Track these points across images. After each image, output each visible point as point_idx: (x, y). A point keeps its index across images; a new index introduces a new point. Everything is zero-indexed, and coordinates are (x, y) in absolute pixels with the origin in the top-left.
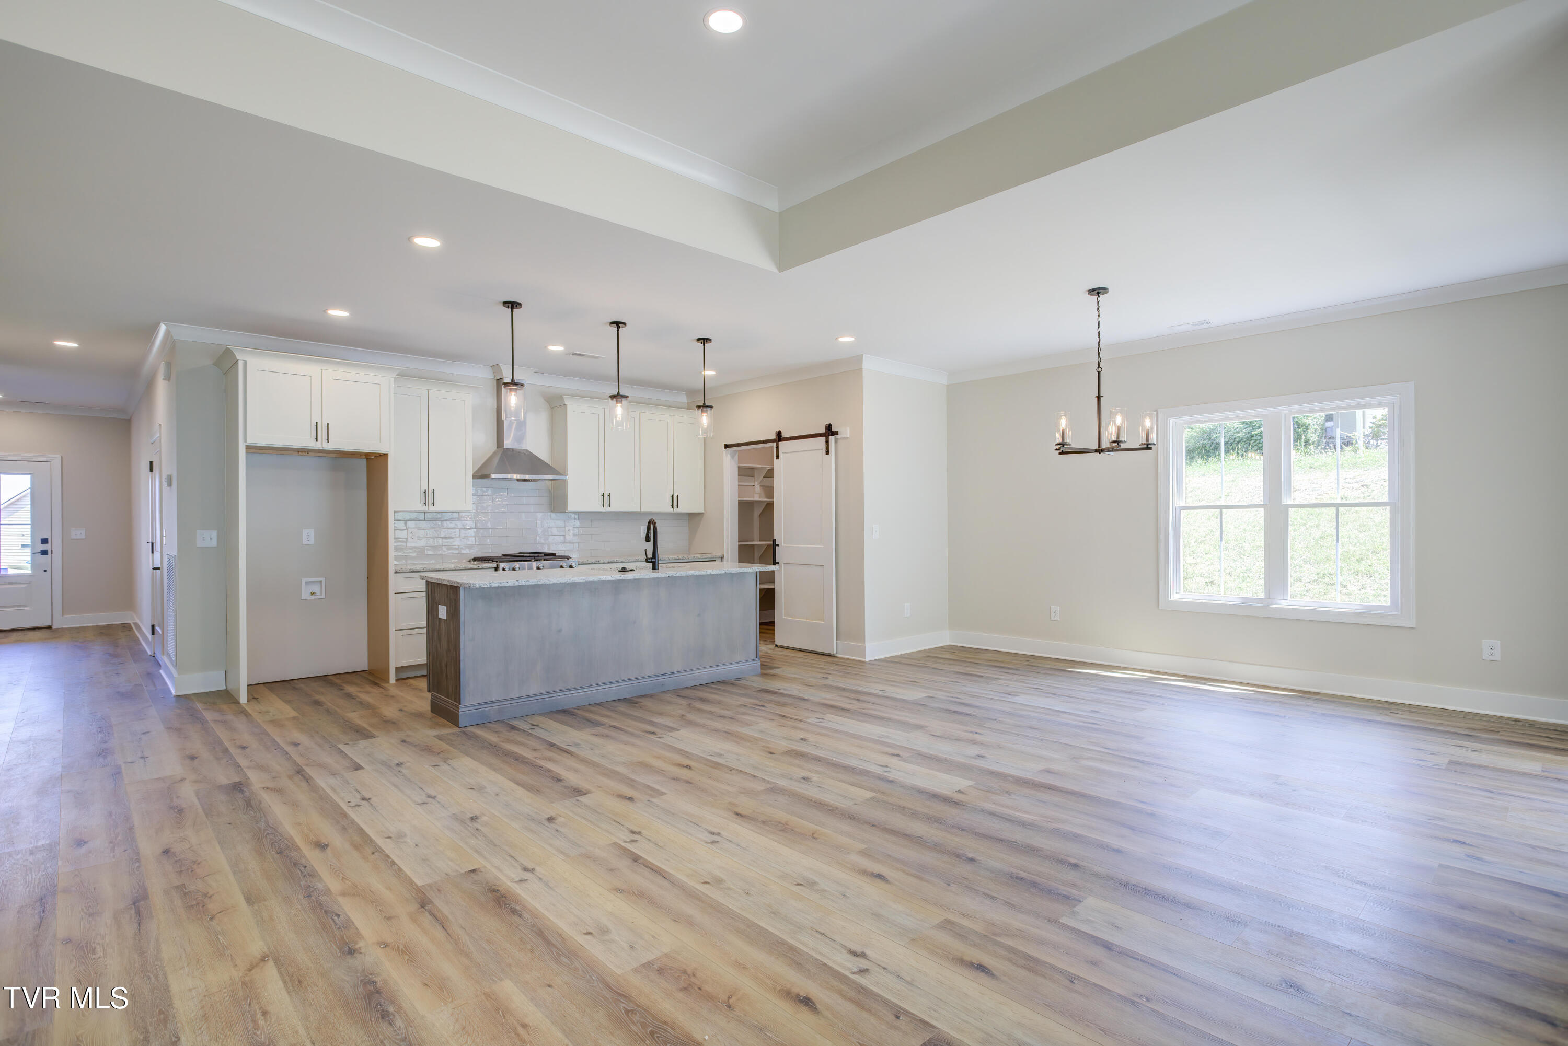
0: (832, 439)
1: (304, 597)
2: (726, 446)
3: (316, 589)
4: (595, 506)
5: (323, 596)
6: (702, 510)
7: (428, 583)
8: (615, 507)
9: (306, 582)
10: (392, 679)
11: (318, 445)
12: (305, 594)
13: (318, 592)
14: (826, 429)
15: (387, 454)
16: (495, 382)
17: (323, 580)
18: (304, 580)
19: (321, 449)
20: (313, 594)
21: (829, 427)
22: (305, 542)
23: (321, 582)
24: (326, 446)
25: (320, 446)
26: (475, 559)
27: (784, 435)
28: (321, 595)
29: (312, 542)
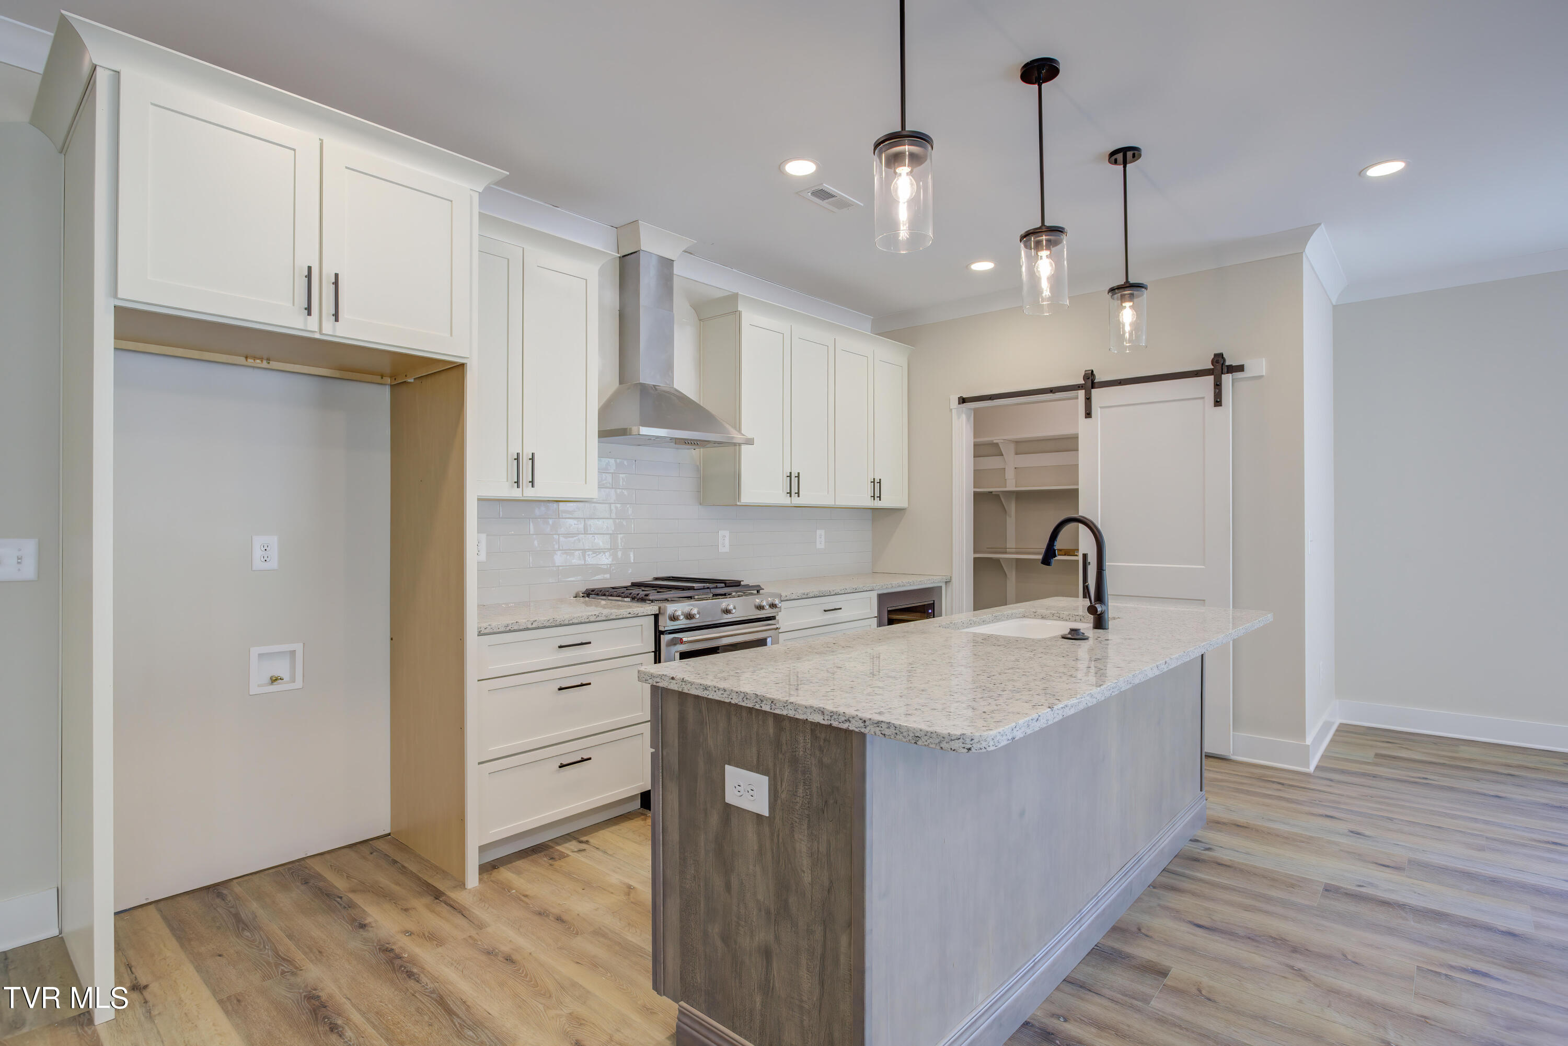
0: (1227, 379)
1: (254, 690)
2: (963, 400)
3: (281, 668)
4: (777, 496)
5: (299, 683)
6: (903, 504)
7: (655, 689)
8: (808, 497)
9: (261, 656)
10: (472, 879)
11: (309, 327)
12: (257, 683)
13: (286, 676)
14: (1213, 363)
15: (462, 366)
16: (618, 261)
17: (298, 647)
18: (255, 651)
19: (317, 336)
20: (274, 680)
21: (1219, 359)
22: (258, 564)
23: (293, 653)
24: (332, 331)
25: (316, 328)
26: (589, 593)
27: (1098, 378)
28: (293, 680)
29: (273, 564)
